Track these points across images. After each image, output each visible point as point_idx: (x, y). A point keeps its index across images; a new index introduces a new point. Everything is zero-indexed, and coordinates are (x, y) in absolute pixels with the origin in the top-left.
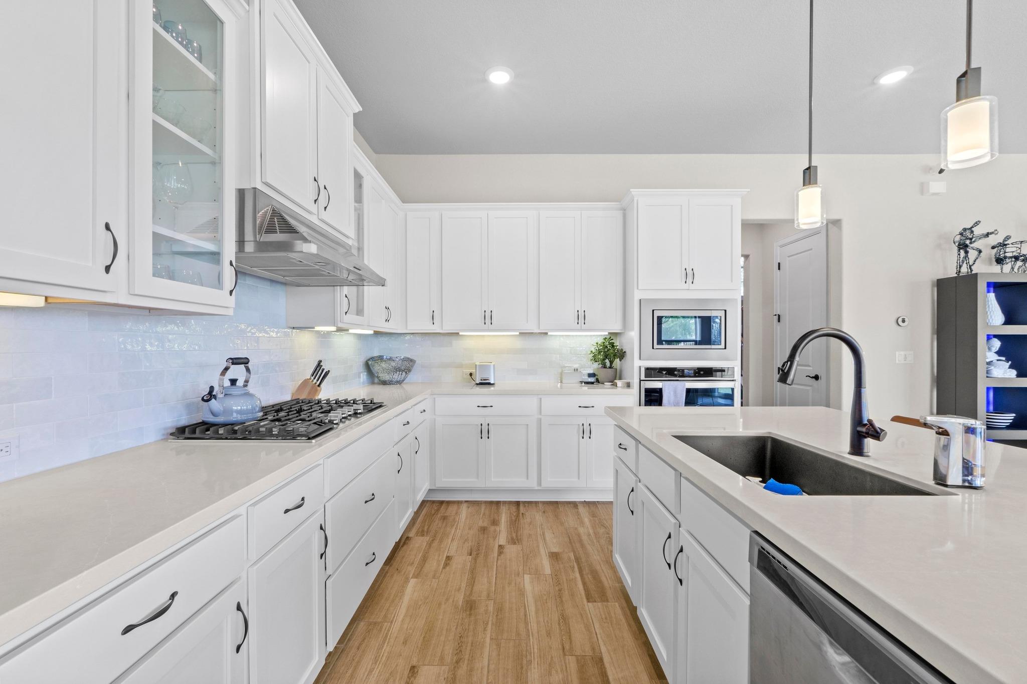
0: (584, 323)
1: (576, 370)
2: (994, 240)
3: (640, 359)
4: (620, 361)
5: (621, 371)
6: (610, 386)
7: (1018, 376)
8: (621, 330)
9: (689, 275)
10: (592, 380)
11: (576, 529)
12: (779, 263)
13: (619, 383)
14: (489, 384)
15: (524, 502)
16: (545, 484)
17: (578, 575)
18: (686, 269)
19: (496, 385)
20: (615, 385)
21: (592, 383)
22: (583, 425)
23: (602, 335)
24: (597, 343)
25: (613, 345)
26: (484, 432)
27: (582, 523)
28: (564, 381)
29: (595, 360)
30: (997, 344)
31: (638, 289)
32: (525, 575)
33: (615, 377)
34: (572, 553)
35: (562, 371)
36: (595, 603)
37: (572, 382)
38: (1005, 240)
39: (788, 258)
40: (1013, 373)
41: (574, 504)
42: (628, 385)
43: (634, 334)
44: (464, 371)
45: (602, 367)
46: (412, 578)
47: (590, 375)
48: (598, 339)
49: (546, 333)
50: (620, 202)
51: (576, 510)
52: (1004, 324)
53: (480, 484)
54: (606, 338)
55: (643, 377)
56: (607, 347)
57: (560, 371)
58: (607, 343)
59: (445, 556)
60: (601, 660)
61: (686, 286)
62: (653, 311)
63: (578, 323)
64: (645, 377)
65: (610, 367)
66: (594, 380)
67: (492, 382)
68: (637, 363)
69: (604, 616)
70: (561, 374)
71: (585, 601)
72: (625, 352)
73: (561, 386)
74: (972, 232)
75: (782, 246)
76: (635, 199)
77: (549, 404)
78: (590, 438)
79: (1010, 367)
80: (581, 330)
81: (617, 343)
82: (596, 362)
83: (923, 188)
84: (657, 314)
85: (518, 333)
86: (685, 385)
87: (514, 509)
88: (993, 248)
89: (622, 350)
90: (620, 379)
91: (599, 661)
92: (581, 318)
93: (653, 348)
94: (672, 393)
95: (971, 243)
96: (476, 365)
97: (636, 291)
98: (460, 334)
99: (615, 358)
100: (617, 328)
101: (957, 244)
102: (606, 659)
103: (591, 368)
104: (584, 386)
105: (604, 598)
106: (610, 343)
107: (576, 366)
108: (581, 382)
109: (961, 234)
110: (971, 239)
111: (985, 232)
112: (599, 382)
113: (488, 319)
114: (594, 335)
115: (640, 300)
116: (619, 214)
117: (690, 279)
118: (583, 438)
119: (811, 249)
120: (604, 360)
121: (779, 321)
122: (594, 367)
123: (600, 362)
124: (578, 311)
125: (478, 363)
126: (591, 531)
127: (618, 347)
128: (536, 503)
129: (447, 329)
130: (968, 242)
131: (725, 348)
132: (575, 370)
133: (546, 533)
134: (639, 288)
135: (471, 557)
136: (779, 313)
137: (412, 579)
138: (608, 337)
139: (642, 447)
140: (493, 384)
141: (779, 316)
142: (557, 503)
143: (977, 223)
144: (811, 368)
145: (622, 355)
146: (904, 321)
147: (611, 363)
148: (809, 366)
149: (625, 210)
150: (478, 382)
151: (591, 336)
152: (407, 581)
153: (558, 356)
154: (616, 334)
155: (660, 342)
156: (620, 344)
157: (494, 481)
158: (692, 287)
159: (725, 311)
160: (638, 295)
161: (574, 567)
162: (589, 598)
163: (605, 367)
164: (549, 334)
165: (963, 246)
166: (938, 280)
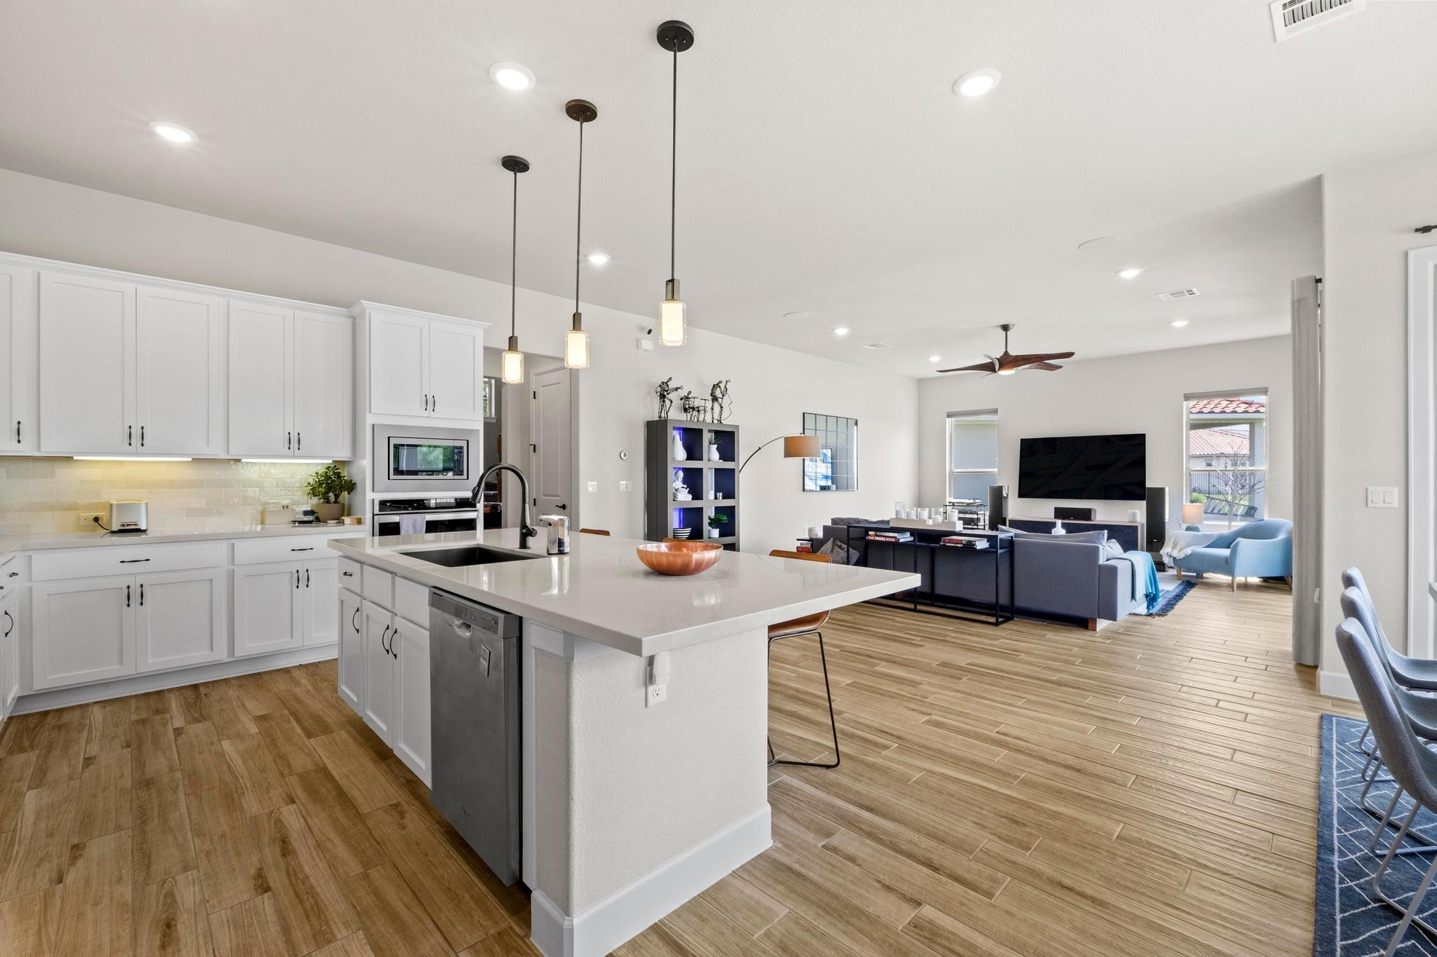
0: (299, 449)
1: (286, 507)
2: (683, 393)
3: (373, 491)
4: (349, 494)
5: (350, 507)
6: (335, 525)
7: (693, 499)
8: (351, 458)
9: (429, 403)
10: (310, 518)
11: (290, 691)
12: (534, 392)
13: (347, 520)
14: (138, 531)
15: (206, 684)
16: (240, 652)
17: (295, 724)
18: (426, 396)
19: (148, 532)
20: (343, 523)
21: (310, 522)
22: (298, 571)
23: (323, 464)
24: (317, 473)
25: (338, 475)
26: (133, 596)
27: (298, 684)
28: (267, 521)
29: (314, 492)
30: (681, 474)
31: (370, 412)
32: (223, 742)
33: (341, 513)
34: (286, 711)
35: (264, 508)
36: (317, 738)
37: (280, 523)
38: (688, 394)
39: (542, 388)
40: (690, 497)
41: (286, 671)
42: (359, 522)
43: (366, 463)
44: (80, 514)
45: (323, 502)
46: (28, 790)
47: (306, 513)
48: (319, 468)
49: (239, 460)
50: (348, 307)
51: (289, 675)
52: (686, 460)
53: (127, 670)
54: (329, 467)
55: (377, 511)
56: (331, 478)
57: (260, 508)
58: (331, 473)
59: (82, 757)
60: (325, 768)
61: (426, 414)
62: (389, 438)
63: (289, 448)
64: (380, 511)
65: (336, 502)
66: (313, 518)
67: (143, 527)
68: (370, 495)
69: (327, 743)
70: (263, 513)
71: (305, 739)
72: (355, 484)
73: (262, 529)
74: (668, 386)
75: (536, 375)
76: (367, 311)
77: (245, 550)
78: (307, 586)
79: (688, 493)
80: (294, 457)
81: (345, 473)
82: (316, 496)
83: (638, 344)
84: (393, 442)
85: (190, 459)
86: (425, 518)
87: (190, 693)
88: (681, 399)
89: (351, 481)
90: (349, 514)
91: (324, 772)
92: (294, 443)
93: (389, 479)
94: (411, 527)
95: (668, 394)
96: (111, 505)
97: (368, 415)
98: (75, 458)
99: (341, 492)
100: (344, 455)
101: (659, 394)
102: (330, 766)
103: (307, 504)
104: (298, 526)
105: (327, 730)
106: (334, 473)
107: (285, 502)
108: (294, 522)
109: (660, 386)
110: (667, 391)
111: (675, 387)
112: (319, 521)
113: (136, 438)
114: (312, 464)
115: (373, 425)
116: (347, 323)
117: (430, 407)
118: (298, 587)
119: (559, 383)
120: (327, 493)
121: (535, 451)
122: (312, 503)
123: (321, 496)
124: (289, 433)
125: (114, 502)
126: (311, 688)
127: (345, 478)
128: (226, 681)
129: (48, 449)
130: (665, 393)
131: (468, 479)
132: (283, 507)
133: (246, 703)
134: (372, 412)
135: (129, 749)
136: (534, 443)
137: (28, 793)
138: (333, 466)
139: (369, 567)
140: (145, 531)
141: (535, 446)
142: (259, 674)
143: (670, 379)
144: (560, 498)
145: (351, 487)
146: (625, 455)
147: (337, 496)
148: (559, 496)
149: (355, 319)
150: (114, 529)
151: (308, 464)
152: (20, 794)
153: (257, 489)
154: (343, 463)
155: (398, 471)
156: (348, 473)
157: (152, 662)
158: (433, 415)
159: (468, 441)
160: (370, 420)
161: (289, 720)
162: (309, 735)
163: (328, 501)
164: (243, 460)
165: (663, 397)
166: (648, 422)
